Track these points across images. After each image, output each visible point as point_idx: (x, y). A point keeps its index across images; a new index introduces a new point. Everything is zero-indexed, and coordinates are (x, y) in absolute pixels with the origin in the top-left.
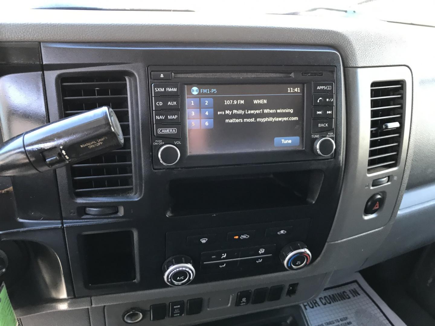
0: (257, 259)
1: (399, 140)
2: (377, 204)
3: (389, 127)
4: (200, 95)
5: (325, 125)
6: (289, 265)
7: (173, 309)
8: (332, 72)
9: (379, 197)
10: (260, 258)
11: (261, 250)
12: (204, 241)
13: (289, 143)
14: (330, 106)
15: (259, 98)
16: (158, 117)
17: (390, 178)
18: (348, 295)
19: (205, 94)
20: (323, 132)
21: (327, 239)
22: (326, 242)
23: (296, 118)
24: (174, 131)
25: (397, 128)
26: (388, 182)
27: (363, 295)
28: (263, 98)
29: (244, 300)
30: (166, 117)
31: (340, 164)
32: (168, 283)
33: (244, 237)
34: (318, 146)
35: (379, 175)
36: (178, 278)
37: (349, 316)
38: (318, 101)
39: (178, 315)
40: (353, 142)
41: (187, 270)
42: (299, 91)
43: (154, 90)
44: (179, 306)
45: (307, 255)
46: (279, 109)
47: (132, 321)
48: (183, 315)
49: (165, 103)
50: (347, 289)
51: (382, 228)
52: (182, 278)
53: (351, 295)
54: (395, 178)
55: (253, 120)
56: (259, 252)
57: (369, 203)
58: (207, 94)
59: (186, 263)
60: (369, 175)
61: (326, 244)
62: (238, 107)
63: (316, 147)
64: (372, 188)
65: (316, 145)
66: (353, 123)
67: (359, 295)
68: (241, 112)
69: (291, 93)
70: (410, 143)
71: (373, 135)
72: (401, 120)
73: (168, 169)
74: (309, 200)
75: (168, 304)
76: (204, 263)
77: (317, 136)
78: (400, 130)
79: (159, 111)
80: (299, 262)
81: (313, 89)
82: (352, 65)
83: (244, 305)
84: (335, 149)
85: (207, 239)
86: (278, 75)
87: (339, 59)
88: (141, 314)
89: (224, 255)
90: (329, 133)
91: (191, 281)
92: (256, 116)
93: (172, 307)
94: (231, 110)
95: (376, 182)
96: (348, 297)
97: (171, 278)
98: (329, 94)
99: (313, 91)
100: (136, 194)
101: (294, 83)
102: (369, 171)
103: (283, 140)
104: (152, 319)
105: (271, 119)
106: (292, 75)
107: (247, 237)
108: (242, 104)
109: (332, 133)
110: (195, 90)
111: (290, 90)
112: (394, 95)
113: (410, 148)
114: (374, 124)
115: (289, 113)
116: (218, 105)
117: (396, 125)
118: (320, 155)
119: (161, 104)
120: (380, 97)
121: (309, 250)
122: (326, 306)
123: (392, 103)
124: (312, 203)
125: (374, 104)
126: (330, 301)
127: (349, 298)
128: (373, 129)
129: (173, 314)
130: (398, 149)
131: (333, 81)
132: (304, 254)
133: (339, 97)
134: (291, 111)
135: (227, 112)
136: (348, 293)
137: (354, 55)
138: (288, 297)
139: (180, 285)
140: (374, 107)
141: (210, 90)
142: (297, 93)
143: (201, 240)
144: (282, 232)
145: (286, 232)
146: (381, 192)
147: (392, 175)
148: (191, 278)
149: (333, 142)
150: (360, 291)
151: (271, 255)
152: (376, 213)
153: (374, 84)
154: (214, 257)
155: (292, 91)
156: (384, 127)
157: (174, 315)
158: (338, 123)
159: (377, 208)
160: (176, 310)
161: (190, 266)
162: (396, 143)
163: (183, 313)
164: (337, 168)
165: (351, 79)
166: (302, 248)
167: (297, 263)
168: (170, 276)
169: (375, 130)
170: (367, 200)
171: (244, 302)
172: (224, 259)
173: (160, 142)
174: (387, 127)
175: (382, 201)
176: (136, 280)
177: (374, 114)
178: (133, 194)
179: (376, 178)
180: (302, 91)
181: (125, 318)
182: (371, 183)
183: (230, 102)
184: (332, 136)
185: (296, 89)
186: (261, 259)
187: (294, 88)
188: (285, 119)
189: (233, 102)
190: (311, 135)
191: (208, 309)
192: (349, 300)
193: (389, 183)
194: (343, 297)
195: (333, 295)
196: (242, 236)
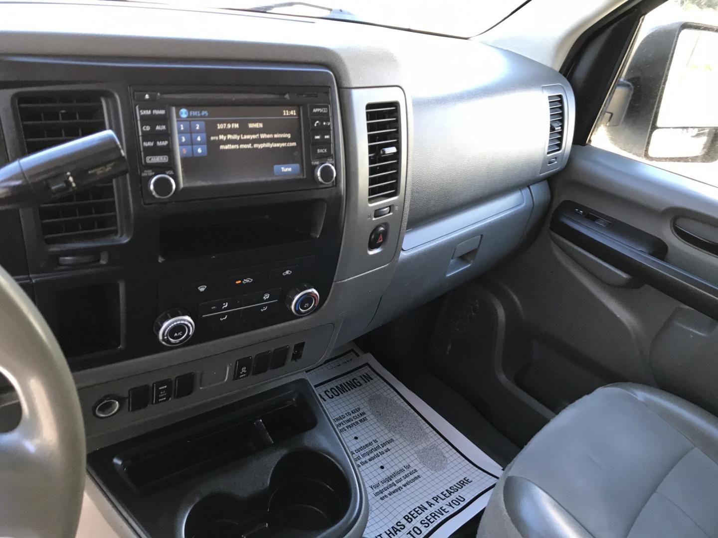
0: (262, 307)
1: (397, 166)
2: (381, 237)
3: (387, 153)
4: (190, 118)
5: (324, 151)
6: (297, 309)
7: (158, 392)
8: (327, 93)
9: (382, 229)
10: (265, 305)
11: (266, 296)
12: (202, 289)
13: (289, 172)
14: (326, 130)
15: (255, 122)
16: (146, 144)
17: (392, 208)
18: (359, 382)
19: (195, 117)
20: (323, 158)
21: (333, 279)
22: (332, 281)
23: (294, 144)
24: (165, 159)
25: (394, 153)
26: (389, 213)
27: (376, 378)
28: (259, 121)
29: (244, 370)
30: (155, 144)
31: (341, 192)
32: (164, 343)
33: (247, 281)
34: (319, 173)
35: (380, 205)
36: (176, 334)
37: (362, 407)
38: (315, 125)
39: (165, 399)
40: (352, 169)
41: (186, 323)
42: (295, 114)
43: (140, 113)
44: (166, 387)
45: (315, 296)
46: (276, 134)
47: (105, 414)
48: (170, 399)
49: (153, 128)
50: (357, 375)
51: (388, 265)
52: (180, 334)
53: (362, 382)
54: (396, 208)
55: (249, 146)
56: (264, 297)
57: (373, 237)
58: (197, 117)
59: (184, 315)
60: (370, 205)
61: (333, 284)
62: (232, 131)
63: (317, 175)
64: (374, 219)
65: (317, 172)
66: (351, 149)
67: (372, 379)
68: (236, 137)
69: (286, 116)
70: (408, 170)
71: (371, 161)
72: (398, 145)
73: (160, 203)
74: (313, 234)
75: (151, 385)
76: (204, 316)
77: (317, 163)
78: (397, 156)
79: (147, 136)
80: (307, 305)
81: (309, 111)
82: (346, 85)
83: (243, 377)
84: (336, 178)
85: (206, 287)
86: (272, 96)
87: (332, 79)
88: (117, 402)
89: (225, 305)
90: (328, 160)
91: (190, 337)
92: (253, 142)
93: (157, 388)
94: (225, 134)
95: (378, 213)
96: (359, 384)
97: (167, 336)
98: (325, 117)
99: (309, 114)
100: (121, 236)
101: (289, 105)
102: (370, 200)
103: (283, 168)
104: (131, 409)
105: (268, 145)
106: (287, 96)
107: (250, 280)
108: (237, 128)
109: (331, 160)
110: (184, 113)
111: (286, 113)
112: (389, 118)
113: (408, 175)
114: (371, 149)
115: (286, 138)
116: (211, 129)
117: (393, 150)
118: (321, 183)
119: (148, 128)
120: (375, 119)
121: (316, 290)
122: (332, 400)
123: (388, 126)
124: (316, 238)
125: (370, 127)
126: (338, 393)
127: (361, 385)
128: (371, 155)
129: (158, 398)
130: (396, 176)
131: (327, 102)
132: (312, 295)
133: (335, 120)
134: (289, 136)
135: (222, 137)
136: (359, 379)
137: (347, 74)
138: (294, 362)
139: (178, 343)
140: (370, 131)
141: (201, 112)
142: (293, 116)
143: (199, 288)
144: (287, 272)
145: (291, 272)
146: (383, 224)
147: (393, 205)
148: (190, 334)
149: (333, 168)
150: (373, 375)
151: (277, 300)
152: (381, 246)
153: (369, 106)
154: (214, 307)
155: (288, 114)
156: (381, 152)
157: (160, 400)
158: (337, 149)
159: (381, 241)
160: (162, 393)
161: (188, 318)
162: (395, 170)
163: (170, 397)
164: (338, 199)
165: (346, 101)
166: (309, 288)
167: (305, 306)
168: (166, 332)
169: (373, 157)
170: (370, 232)
171: (243, 373)
172: (225, 309)
173: (150, 173)
174: (384, 153)
175: (385, 234)
176: (121, 346)
177: (371, 139)
178: (119, 235)
179: (378, 208)
180: (298, 114)
181: (97, 411)
182: (373, 213)
183: (224, 126)
184: (332, 162)
185: (292, 111)
186: (267, 307)
187: (290, 110)
188: (284, 145)
189: (227, 126)
190: (311, 161)
191: (201, 388)
192: (361, 387)
193: (391, 214)
194: (353, 385)
195: (341, 385)
196: (245, 280)
